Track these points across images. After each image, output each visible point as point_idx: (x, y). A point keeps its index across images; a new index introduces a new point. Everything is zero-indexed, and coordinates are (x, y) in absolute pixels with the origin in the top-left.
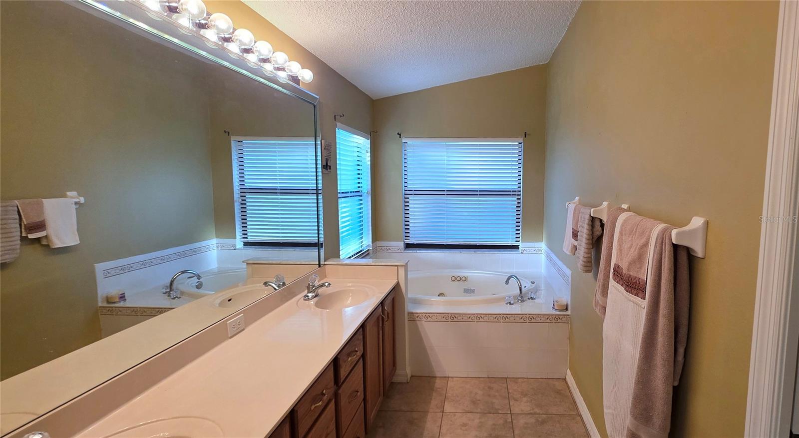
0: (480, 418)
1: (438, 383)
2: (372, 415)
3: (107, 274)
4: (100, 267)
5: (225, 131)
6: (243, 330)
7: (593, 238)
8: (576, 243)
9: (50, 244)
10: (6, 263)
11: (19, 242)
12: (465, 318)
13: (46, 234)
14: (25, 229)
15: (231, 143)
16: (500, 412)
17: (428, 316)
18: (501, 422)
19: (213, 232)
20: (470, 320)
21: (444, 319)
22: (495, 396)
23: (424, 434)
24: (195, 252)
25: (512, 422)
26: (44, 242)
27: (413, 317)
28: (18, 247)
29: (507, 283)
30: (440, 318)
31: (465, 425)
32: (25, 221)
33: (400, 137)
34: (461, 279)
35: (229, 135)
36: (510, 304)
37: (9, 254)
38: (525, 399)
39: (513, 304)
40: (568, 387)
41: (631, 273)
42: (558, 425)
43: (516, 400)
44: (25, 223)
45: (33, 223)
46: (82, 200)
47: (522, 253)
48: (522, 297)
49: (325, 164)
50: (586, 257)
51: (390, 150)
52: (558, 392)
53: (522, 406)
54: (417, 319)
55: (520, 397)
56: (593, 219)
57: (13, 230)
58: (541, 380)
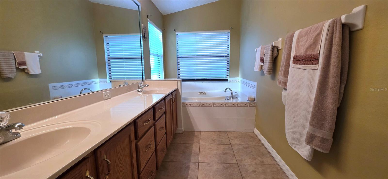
0: (217, 146)
1: (196, 134)
2: (169, 142)
3: (54, 88)
4: (51, 85)
5: (100, 32)
6: (110, 98)
7: (273, 58)
8: (262, 64)
9: (29, 72)
10: (10, 78)
11: (15, 69)
12: (208, 105)
13: (26, 68)
14: (18, 64)
15: (103, 37)
16: (226, 144)
17: (191, 104)
18: (227, 147)
19: (97, 75)
20: (210, 105)
21: (198, 105)
22: (222, 138)
23: (192, 152)
24: (90, 83)
25: (232, 148)
26: (26, 71)
27: (184, 105)
28: (15, 71)
29: (225, 92)
30: (196, 105)
31: (210, 149)
32: (17, 61)
33: (175, 32)
34: (203, 93)
35: (102, 34)
36: (227, 99)
37: (11, 74)
38: (236, 139)
39: (229, 100)
40: (256, 135)
41: (308, 54)
42: (254, 149)
43: (232, 140)
44: (17, 62)
45: (21, 62)
46: (41, 55)
47: (230, 82)
48: (232, 97)
49: (144, 35)
50: (269, 67)
51: (171, 37)
52: (252, 137)
53: (236, 142)
54: (187, 105)
55: (234, 139)
56: (273, 47)
57: (12, 64)
58: (242, 132)
